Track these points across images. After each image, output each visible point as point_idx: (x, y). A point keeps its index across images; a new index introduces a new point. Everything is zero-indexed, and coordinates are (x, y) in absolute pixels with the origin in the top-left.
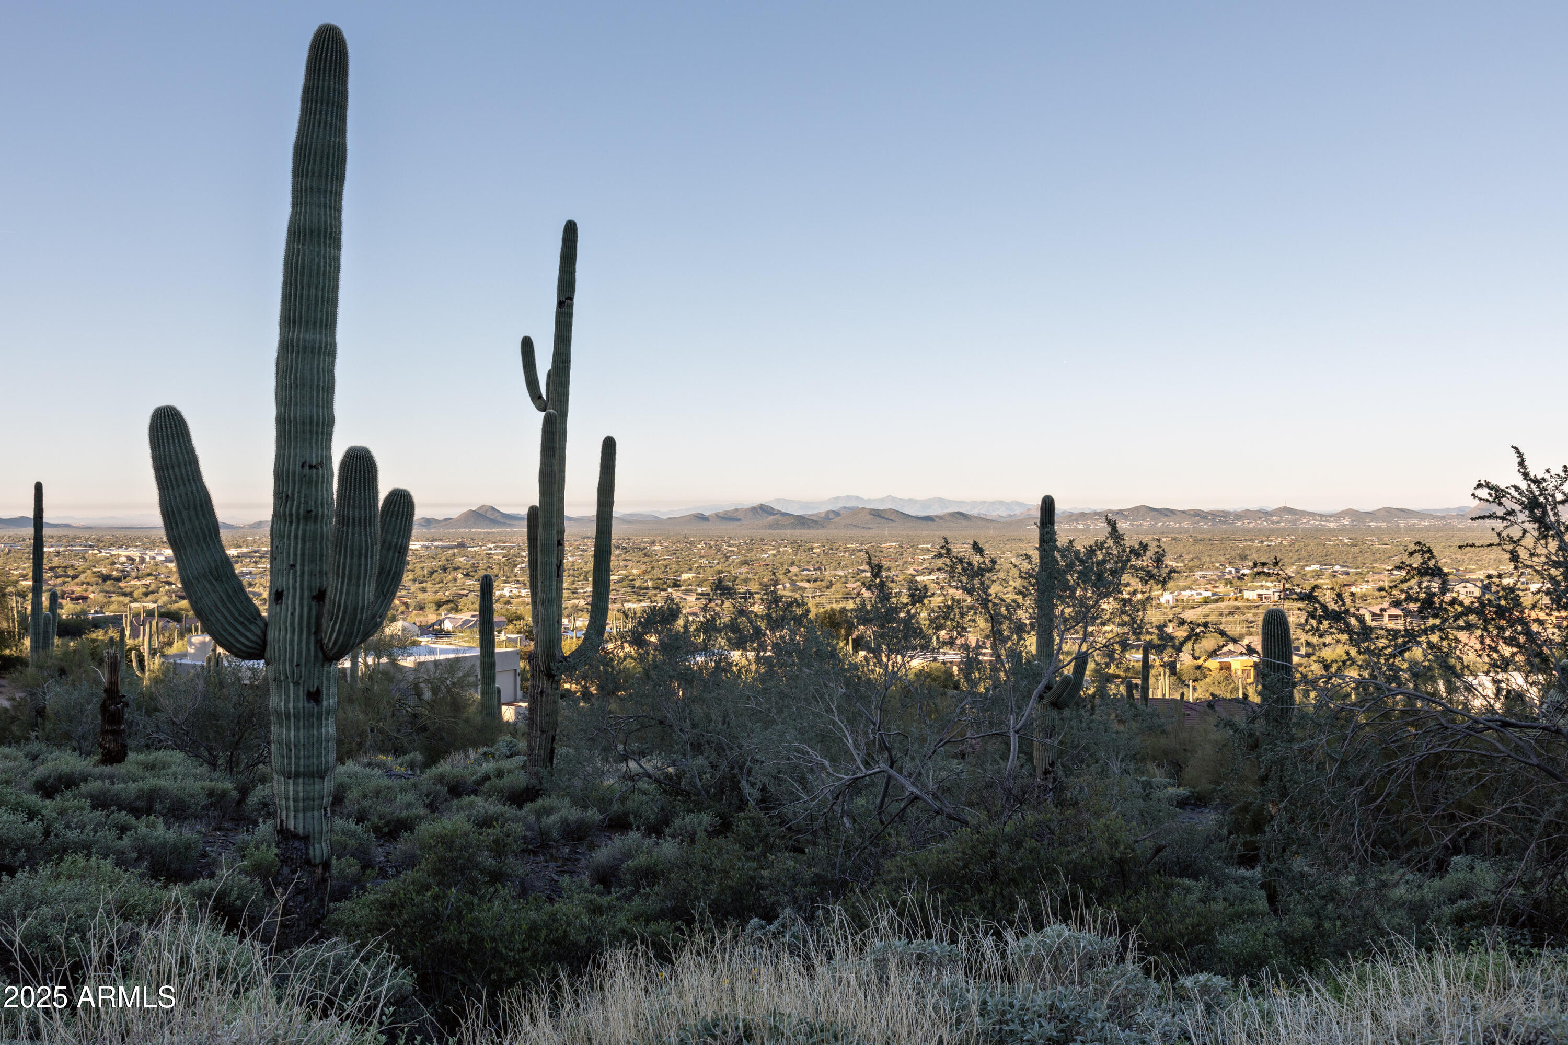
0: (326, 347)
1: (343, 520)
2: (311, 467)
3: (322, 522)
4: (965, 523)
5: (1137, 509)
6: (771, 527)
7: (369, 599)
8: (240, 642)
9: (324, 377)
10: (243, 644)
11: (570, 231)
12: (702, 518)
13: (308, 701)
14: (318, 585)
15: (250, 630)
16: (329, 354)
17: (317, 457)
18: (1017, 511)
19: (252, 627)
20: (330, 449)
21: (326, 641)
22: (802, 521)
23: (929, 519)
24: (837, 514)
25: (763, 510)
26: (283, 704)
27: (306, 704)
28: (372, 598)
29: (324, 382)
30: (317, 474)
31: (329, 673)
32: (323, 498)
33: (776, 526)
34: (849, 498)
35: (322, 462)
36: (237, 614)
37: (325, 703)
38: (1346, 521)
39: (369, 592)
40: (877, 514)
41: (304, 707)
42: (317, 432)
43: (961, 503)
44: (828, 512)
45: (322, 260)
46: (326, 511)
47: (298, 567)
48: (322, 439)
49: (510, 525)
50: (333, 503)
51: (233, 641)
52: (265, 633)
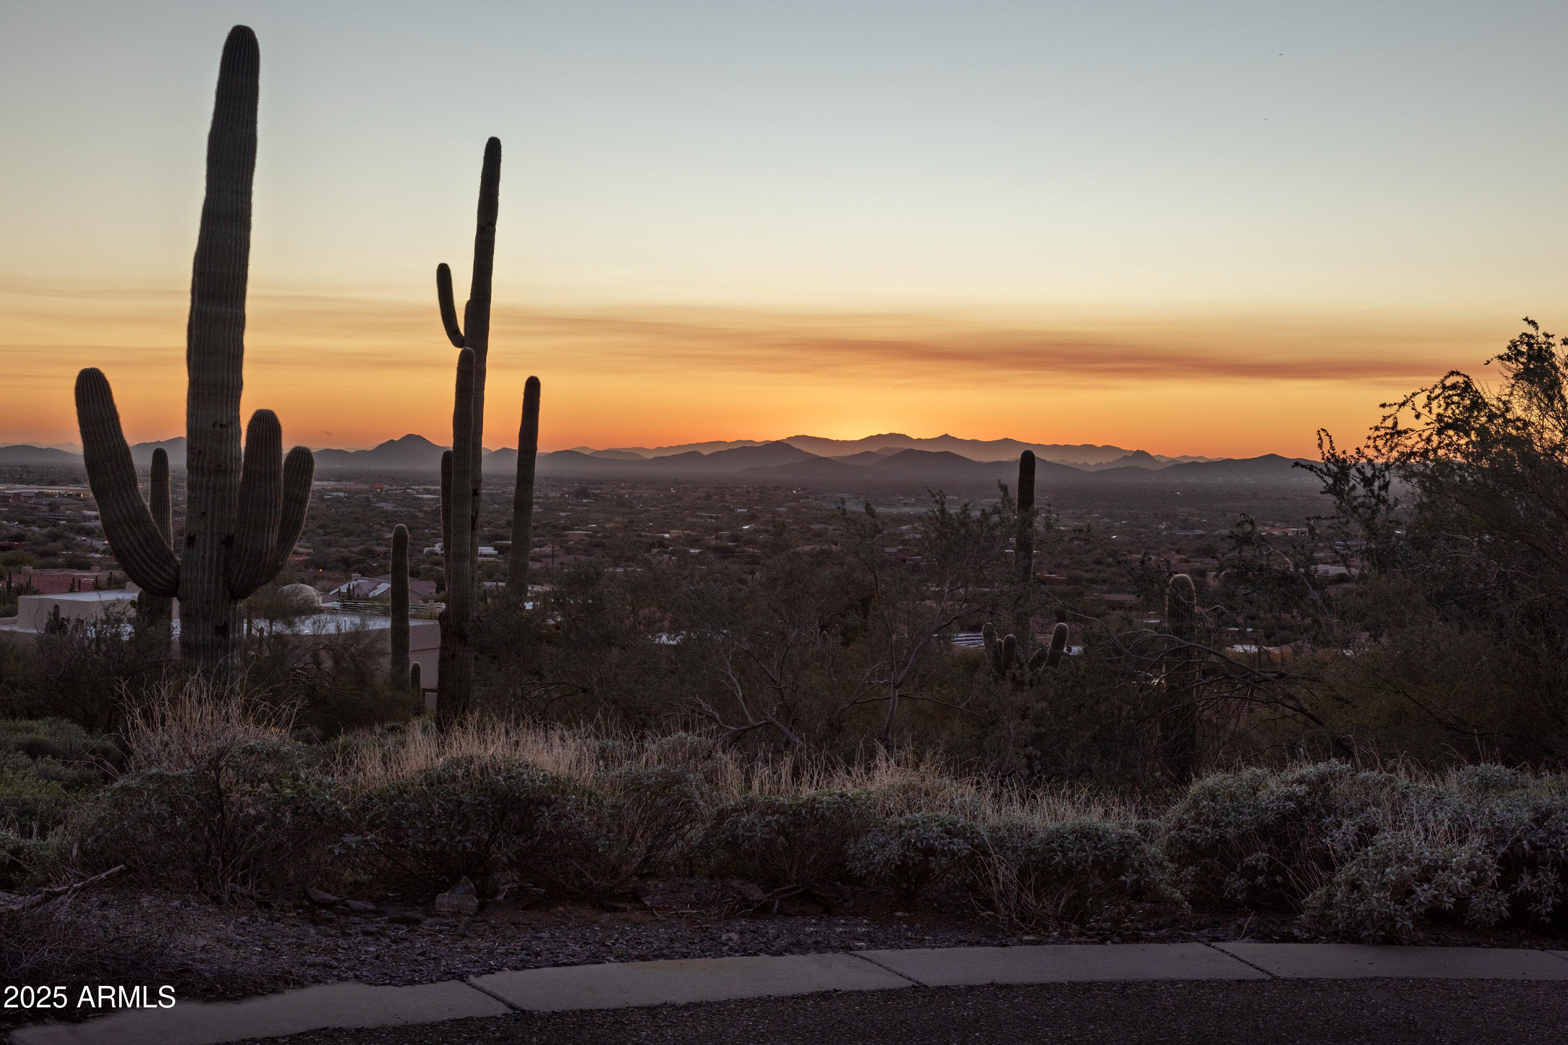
0: (236, 319)
1: (249, 474)
2: (221, 426)
3: (230, 475)
7: (272, 545)
8: (155, 580)
9: (234, 345)
10: (158, 582)
11: (493, 149)
13: (216, 635)
14: (226, 531)
15: (165, 571)
16: (239, 325)
17: (227, 416)
19: (166, 568)
20: (239, 410)
21: (233, 581)
26: (193, 636)
27: (215, 638)
28: (275, 544)
29: (234, 350)
30: (227, 432)
31: (235, 609)
32: (231, 454)
35: (231, 422)
36: (152, 555)
37: (231, 636)
39: (272, 538)
41: (213, 640)
42: (227, 395)
45: (234, 240)
46: (234, 466)
47: (209, 514)
48: (232, 401)
50: (240, 459)
51: (148, 579)
52: (178, 574)
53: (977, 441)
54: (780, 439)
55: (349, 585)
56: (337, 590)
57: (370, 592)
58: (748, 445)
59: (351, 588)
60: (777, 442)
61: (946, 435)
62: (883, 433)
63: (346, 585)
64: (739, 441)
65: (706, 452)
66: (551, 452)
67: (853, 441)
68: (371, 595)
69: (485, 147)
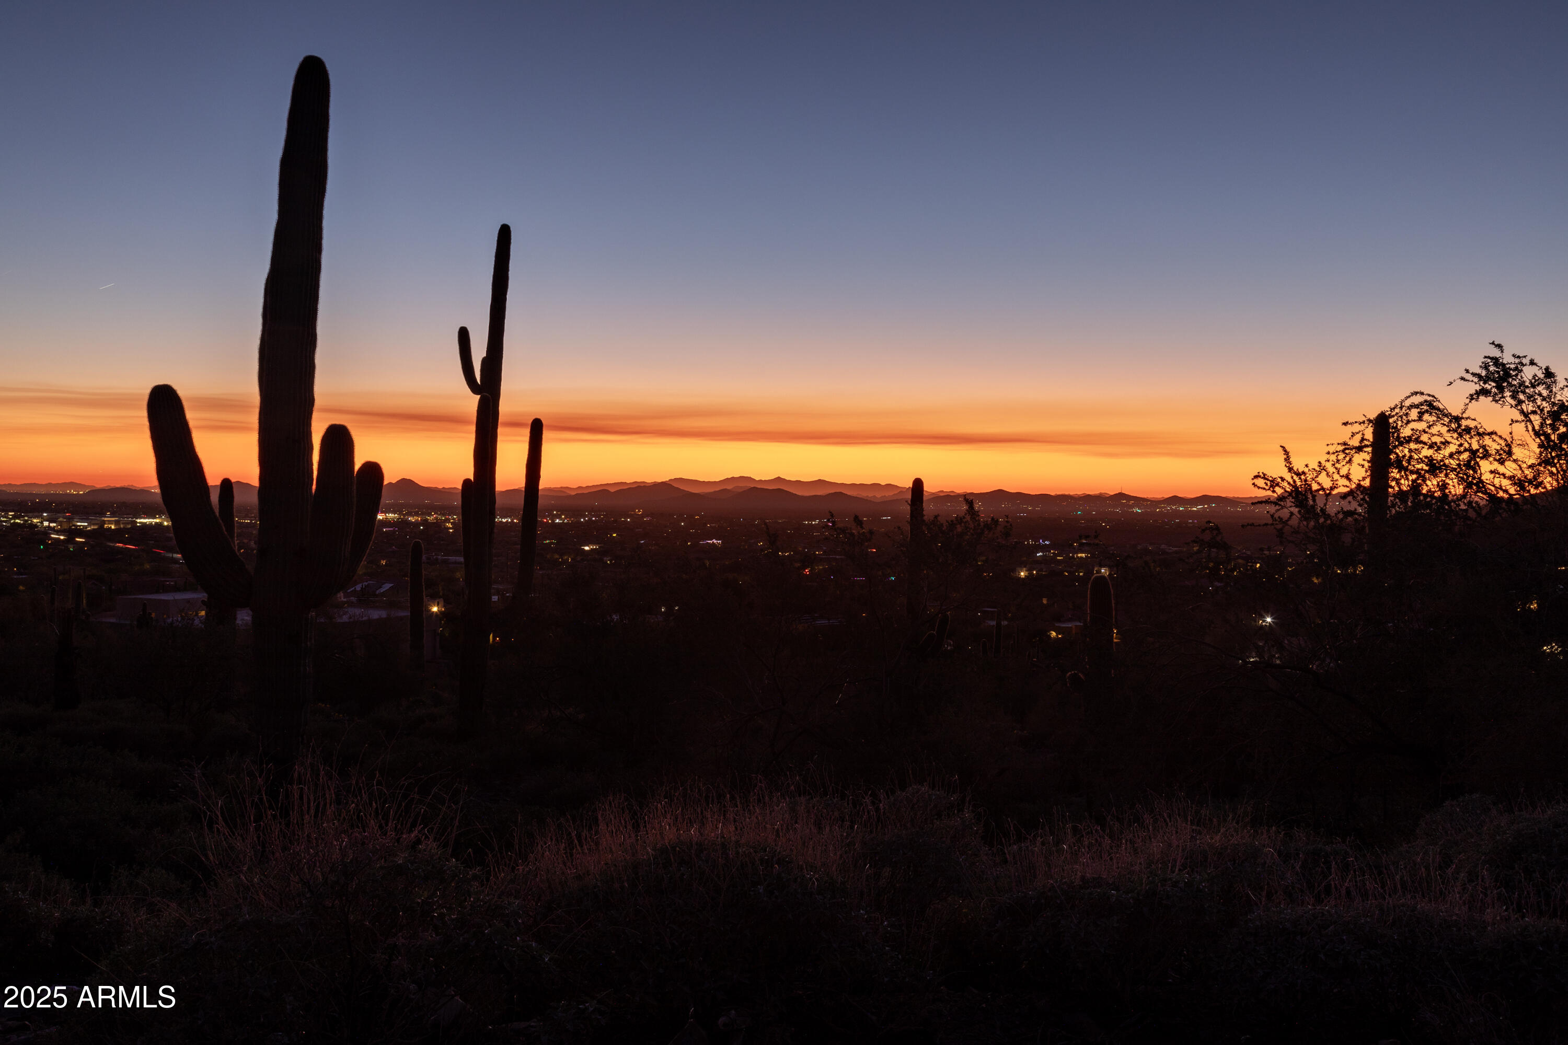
0: (309, 336)
4: (847, 503)
11: (505, 234)
15: (235, 579)
21: (306, 591)
53: (800, 481)
54: (664, 480)
55: (362, 585)
56: (353, 588)
57: (377, 590)
58: (642, 485)
59: (364, 587)
60: (662, 482)
61: (779, 477)
62: (735, 476)
63: (360, 585)
64: (636, 482)
65: (612, 490)
66: (504, 490)
67: (715, 482)
68: (378, 592)
69: (498, 232)
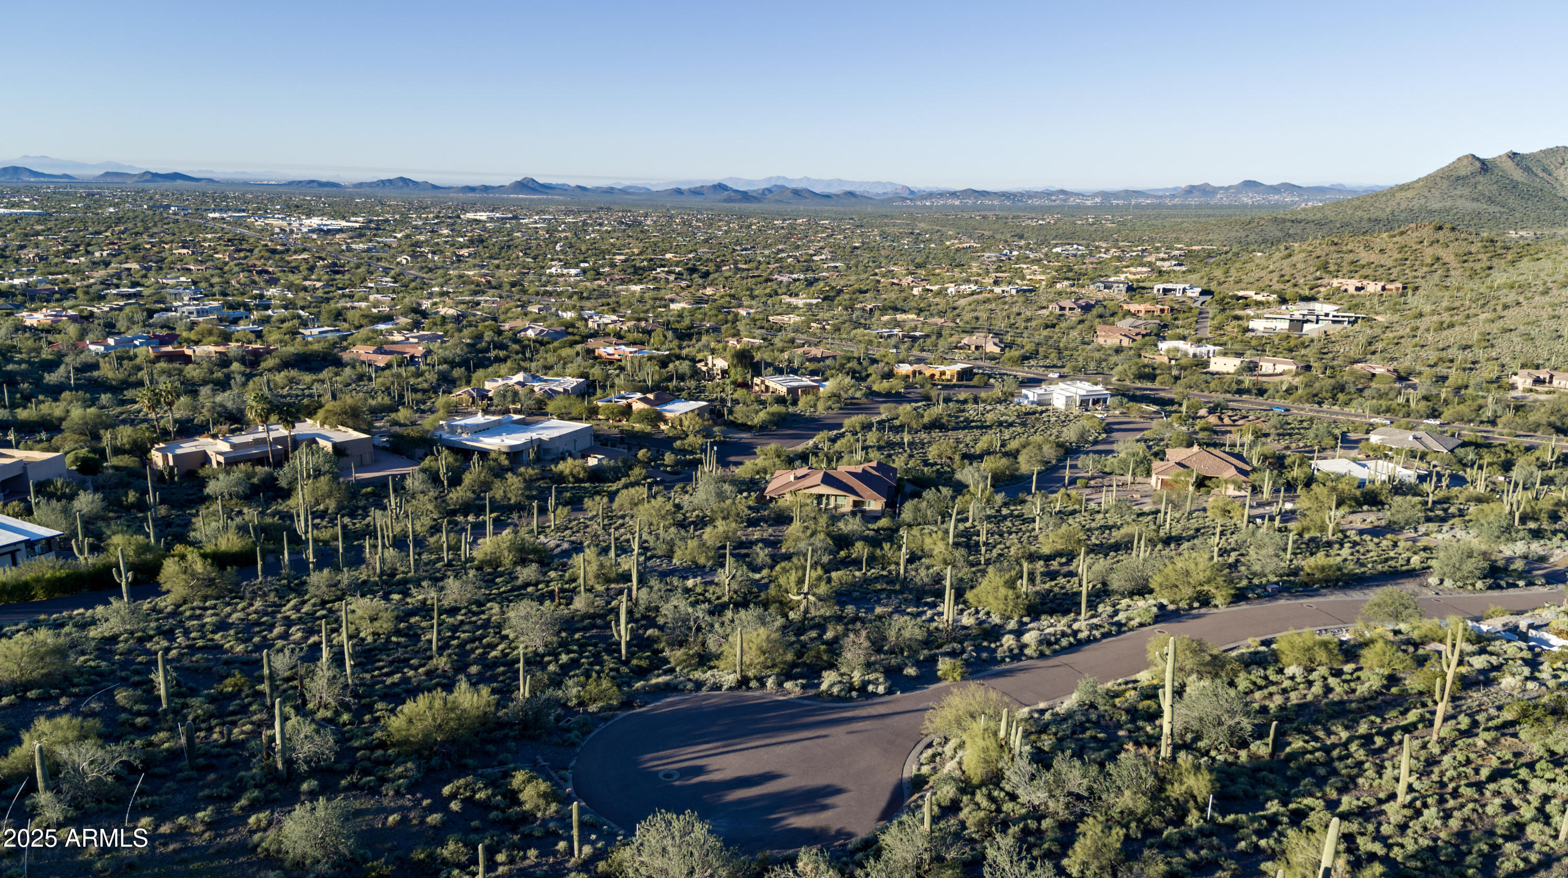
4: (853, 200)
5: (966, 191)
6: (726, 201)
12: (679, 192)
18: (889, 189)
22: (745, 196)
23: (828, 196)
24: (769, 190)
25: (720, 187)
33: (729, 200)
34: (779, 177)
38: (1098, 200)
40: (797, 193)
43: (852, 183)
44: (764, 190)
49: (546, 194)
